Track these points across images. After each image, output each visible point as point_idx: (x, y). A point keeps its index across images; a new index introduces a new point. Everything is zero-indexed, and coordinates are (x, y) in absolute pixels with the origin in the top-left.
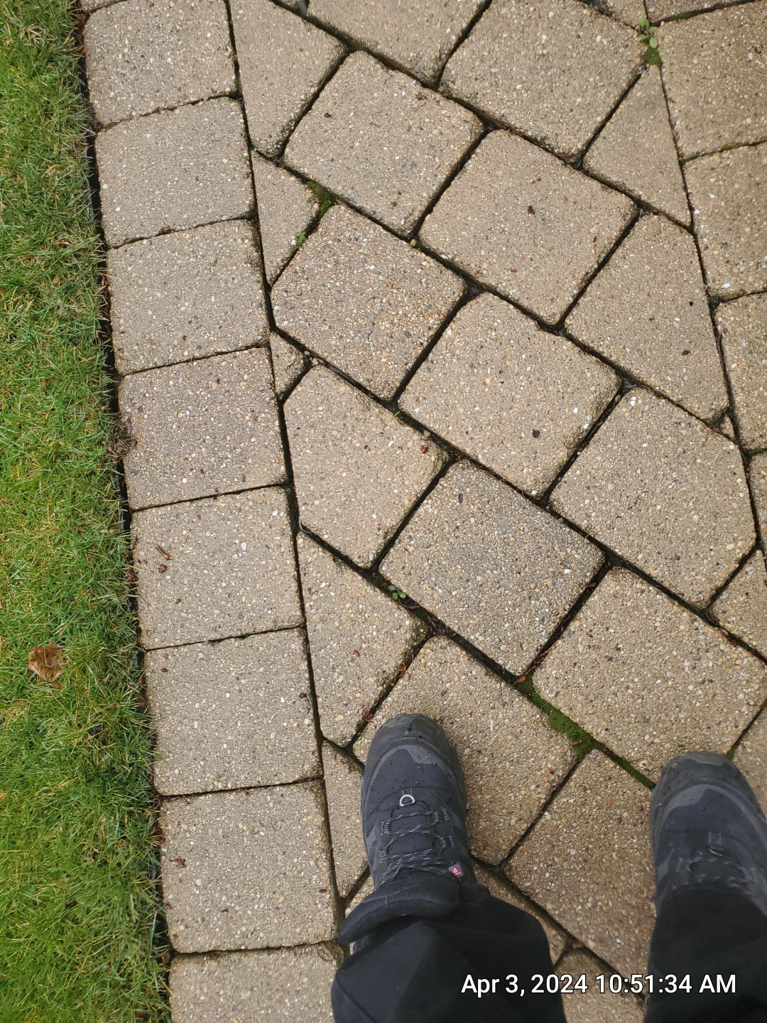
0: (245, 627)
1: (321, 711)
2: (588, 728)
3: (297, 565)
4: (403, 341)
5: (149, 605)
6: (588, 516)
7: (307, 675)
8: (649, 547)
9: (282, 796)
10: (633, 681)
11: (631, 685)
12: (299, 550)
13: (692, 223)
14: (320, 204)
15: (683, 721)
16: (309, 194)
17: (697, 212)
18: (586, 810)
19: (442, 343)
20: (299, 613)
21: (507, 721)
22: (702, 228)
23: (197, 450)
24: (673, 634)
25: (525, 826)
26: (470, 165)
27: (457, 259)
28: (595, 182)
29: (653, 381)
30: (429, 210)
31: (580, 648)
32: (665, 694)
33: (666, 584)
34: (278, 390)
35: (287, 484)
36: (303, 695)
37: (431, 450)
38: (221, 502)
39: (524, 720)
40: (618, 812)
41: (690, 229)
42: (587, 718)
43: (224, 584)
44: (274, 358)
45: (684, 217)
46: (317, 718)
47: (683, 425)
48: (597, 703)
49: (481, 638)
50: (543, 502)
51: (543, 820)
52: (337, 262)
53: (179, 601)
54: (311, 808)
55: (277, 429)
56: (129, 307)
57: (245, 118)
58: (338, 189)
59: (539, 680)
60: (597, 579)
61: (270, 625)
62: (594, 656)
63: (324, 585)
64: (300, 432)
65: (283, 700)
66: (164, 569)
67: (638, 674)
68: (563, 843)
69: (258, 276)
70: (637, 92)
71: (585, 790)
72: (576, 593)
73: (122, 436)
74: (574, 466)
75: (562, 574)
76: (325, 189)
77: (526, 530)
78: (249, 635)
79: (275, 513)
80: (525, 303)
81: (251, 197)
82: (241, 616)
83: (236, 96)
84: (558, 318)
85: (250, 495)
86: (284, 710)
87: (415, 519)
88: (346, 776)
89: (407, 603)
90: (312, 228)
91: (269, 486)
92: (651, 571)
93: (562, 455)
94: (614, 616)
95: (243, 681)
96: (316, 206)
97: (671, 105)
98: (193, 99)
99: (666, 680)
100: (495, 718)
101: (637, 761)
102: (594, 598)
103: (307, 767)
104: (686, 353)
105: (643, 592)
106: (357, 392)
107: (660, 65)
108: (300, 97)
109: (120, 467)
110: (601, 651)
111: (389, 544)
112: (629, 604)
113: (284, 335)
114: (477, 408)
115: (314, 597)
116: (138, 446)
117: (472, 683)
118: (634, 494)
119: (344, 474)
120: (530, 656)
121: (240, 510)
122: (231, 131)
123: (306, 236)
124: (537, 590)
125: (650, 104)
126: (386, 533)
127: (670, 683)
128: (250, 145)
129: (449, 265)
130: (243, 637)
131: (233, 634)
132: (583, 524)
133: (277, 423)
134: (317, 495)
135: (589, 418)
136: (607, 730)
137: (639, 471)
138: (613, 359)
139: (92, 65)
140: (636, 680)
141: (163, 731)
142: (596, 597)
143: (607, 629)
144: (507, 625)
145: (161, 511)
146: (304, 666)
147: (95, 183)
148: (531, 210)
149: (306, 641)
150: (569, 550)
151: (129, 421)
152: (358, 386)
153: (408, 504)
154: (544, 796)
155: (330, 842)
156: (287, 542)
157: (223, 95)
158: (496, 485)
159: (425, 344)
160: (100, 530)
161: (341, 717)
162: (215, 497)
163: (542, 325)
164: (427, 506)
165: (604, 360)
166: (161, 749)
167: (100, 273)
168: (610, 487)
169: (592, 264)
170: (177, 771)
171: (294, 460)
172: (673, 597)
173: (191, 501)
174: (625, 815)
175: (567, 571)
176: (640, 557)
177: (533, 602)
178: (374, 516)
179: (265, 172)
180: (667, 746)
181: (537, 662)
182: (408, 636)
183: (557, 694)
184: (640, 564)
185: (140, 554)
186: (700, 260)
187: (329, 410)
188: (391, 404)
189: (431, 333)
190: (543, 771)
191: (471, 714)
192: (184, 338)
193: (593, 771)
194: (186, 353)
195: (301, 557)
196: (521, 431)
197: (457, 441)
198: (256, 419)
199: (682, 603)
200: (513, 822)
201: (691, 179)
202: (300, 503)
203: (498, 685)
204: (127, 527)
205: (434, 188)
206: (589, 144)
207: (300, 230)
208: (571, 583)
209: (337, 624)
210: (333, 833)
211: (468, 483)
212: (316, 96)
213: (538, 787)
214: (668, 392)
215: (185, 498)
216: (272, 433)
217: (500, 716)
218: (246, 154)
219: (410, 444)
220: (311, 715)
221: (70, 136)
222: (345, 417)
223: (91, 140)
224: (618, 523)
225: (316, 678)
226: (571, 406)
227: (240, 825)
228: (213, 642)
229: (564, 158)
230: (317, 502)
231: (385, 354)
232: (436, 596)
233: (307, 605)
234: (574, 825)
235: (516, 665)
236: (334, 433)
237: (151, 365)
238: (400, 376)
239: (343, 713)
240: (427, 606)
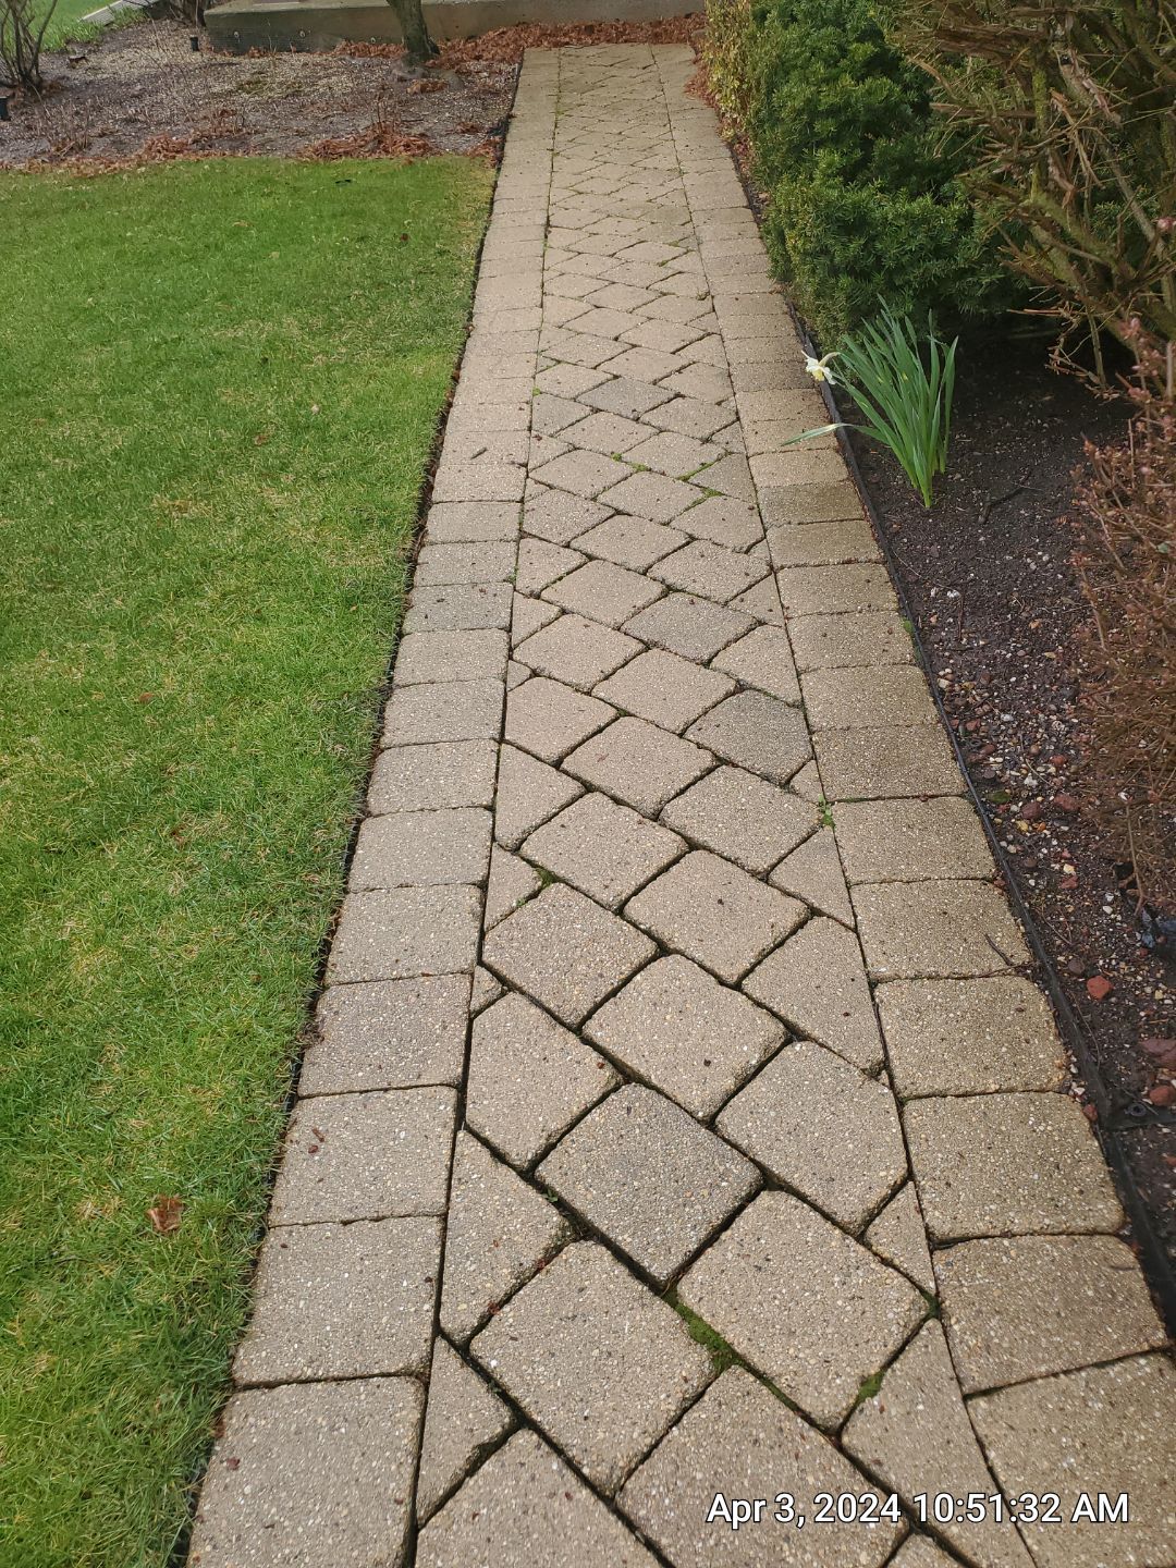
0: (384, 1210)
1: (444, 1298)
2: (729, 1337)
3: (452, 1156)
4: (597, 980)
5: (288, 1182)
6: (749, 1137)
7: (437, 1261)
8: (806, 1168)
9: (378, 1386)
10: (780, 1292)
11: (778, 1296)
12: (458, 1143)
13: (856, 926)
14: (543, 883)
15: (830, 1336)
16: (535, 874)
17: (859, 918)
18: (719, 1427)
19: (631, 985)
20: (443, 1200)
21: (644, 1323)
22: (862, 929)
23: (381, 1049)
24: (824, 1249)
25: (648, 1441)
26: (674, 869)
27: (653, 928)
28: (776, 890)
29: (816, 1033)
30: (635, 893)
31: (730, 1256)
32: (813, 1308)
33: (820, 1203)
34: (472, 1008)
35: (461, 1087)
36: (429, 1280)
37: (606, 1067)
38: (390, 1095)
39: (663, 1324)
40: (754, 1433)
41: (855, 930)
42: (730, 1327)
43: (372, 1168)
44: (475, 983)
45: (849, 921)
46: (438, 1305)
47: (842, 1070)
48: (742, 1311)
49: (629, 1240)
50: (710, 1123)
51: (669, 1436)
52: (549, 920)
53: (320, 1181)
54: (408, 1402)
55: (463, 1037)
56: (353, 935)
57: (494, 822)
58: (561, 873)
59: (683, 1287)
60: (751, 1197)
61: (410, 1209)
62: (743, 1264)
63: (475, 1176)
64: (484, 1043)
65: (405, 1284)
66: (314, 1150)
67: (786, 1284)
68: (690, 1465)
69: (477, 924)
70: (815, 839)
71: (720, 1404)
72: (732, 1205)
73: (314, 1032)
74: (740, 1094)
75: (719, 1186)
76: (549, 872)
77: (689, 1144)
78: (384, 1218)
79: (442, 1108)
80: (708, 964)
81: (486, 871)
82: (381, 1199)
83: (491, 808)
84: (735, 978)
85: (421, 1091)
86: (404, 1294)
87: (582, 1125)
88: (456, 1370)
89: (561, 1205)
90: (534, 896)
91: (441, 1085)
92: (806, 1190)
93: (730, 1083)
94: (766, 1228)
95: (367, 1263)
96: (540, 883)
97: (841, 850)
98: (454, 806)
99: (815, 1294)
100: (632, 1319)
101: (780, 1375)
102: (749, 1209)
103: (415, 1356)
104: (847, 1014)
105: (796, 1207)
106: (545, 1015)
107: (833, 826)
108: (542, 814)
109: (301, 1056)
110: (751, 1260)
111: (550, 1148)
112: (782, 1218)
113: (489, 968)
114: (656, 1037)
115: (463, 1187)
116: (325, 1042)
117: (612, 1282)
118: (794, 1122)
119: (519, 1080)
120: (676, 1260)
121: (408, 1103)
122: (481, 828)
123: (526, 902)
124: (693, 1198)
125: (824, 848)
126: (550, 1136)
127: (819, 1297)
128: (493, 839)
129: (647, 933)
130: (378, 1219)
131: (368, 1215)
132: (744, 1143)
133: (464, 1033)
134: (487, 1096)
135: (757, 1056)
136: (749, 1339)
137: (800, 1103)
138: (782, 1013)
139: (376, 778)
140: (784, 1291)
141: (263, 1308)
142: (750, 1210)
143: (759, 1239)
144: (657, 1229)
145: (328, 1099)
146: (437, 1251)
147: (352, 848)
148: (720, 902)
149: (445, 1229)
150: (728, 1165)
151: (323, 1021)
152: (548, 1011)
153: (576, 1110)
154: (674, 1408)
155: (420, 1447)
156: (448, 1133)
157: (481, 806)
158: (665, 1103)
159: (616, 984)
160: (265, 1102)
161: (465, 1306)
162: (386, 1090)
163: (721, 982)
164: (595, 1115)
165: (775, 1015)
166: (252, 1328)
167: (336, 908)
168: (773, 1114)
169: (768, 942)
170: (264, 1354)
171: (471, 1064)
172: (827, 1217)
173: (361, 1092)
174: (762, 1435)
175: (724, 1184)
176: (796, 1176)
177: (687, 1209)
178: (541, 1119)
179: (502, 857)
180: (812, 1362)
181: (684, 1268)
182: (553, 1232)
183: (701, 1299)
184: (795, 1183)
185: (295, 1135)
186: (862, 950)
187: (516, 1026)
188: (577, 1030)
189: (622, 977)
190: (676, 1380)
191: (607, 1313)
192: (397, 961)
193: (730, 1385)
194: (395, 973)
195: (458, 1149)
196: (693, 1060)
197: (632, 1061)
198: (445, 1028)
199: (835, 1223)
200: (635, 1435)
201: (855, 896)
202: (469, 1102)
203: (640, 1287)
204: (291, 1107)
205: (642, 880)
206: (774, 867)
207: (522, 896)
208: (727, 1195)
209: (481, 1214)
210: (426, 1437)
211: (639, 1099)
212: (556, 814)
213: (668, 1396)
214: (830, 1043)
215: (357, 1089)
216: (457, 1040)
217: (638, 1318)
218: (489, 844)
219: (587, 1060)
220: (433, 1302)
221: (343, 815)
222: (531, 1033)
223: (359, 822)
224: (777, 1144)
225: (446, 1264)
226: (741, 1045)
227: (320, 1420)
228: (345, 1223)
229: (754, 873)
230: (485, 1102)
231: (577, 988)
232: (589, 1196)
233: (453, 1194)
234: (705, 1444)
235: (660, 1269)
236: (517, 1045)
237: (359, 979)
238: (589, 1006)
239: (468, 1302)
240: (578, 1205)
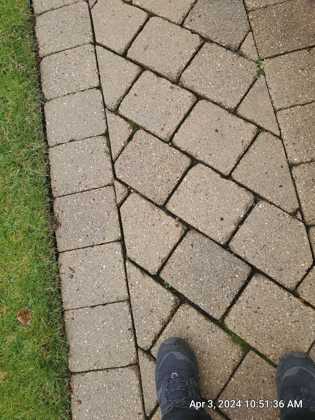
0: (105, 301)
1: (137, 336)
2: (248, 341)
3: (126, 274)
4: (167, 183)
5: (66, 291)
6: (245, 253)
7: (131, 321)
8: (270, 265)
9: (122, 372)
10: (266, 321)
11: (265, 323)
12: (127, 268)
13: (281, 135)
14: (133, 129)
15: (287, 338)
16: (129, 125)
17: (282, 131)
18: (249, 377)
19: (182, 183)
20: (127, 295)
21: (214, 339)
22: (285, 137)
23: (86, 227)
24: (281, 301)
25: (223, 384)
26: (192, 113)
27: (187, 151)
28: (242, 120)
29: (268, 198)
30: (176, 131)
31: (244, 308)
32: (279, 327)
33: (278, 281)
34: (118, 203)
35: (122, 240)
36: (130, 329)
37: (179, 226)
38: (95, 248)
39: (222, 338)
40: (262, 378)
41: (280, 137)
42: (248, 338)
43: (96, 283)
44: (116, 190)
45: (277, 133)
46: (135, 339)
47: (281, 215)
48: (251, 331)
49: (203, 304)
50: (226, 247)
51: (231, 382)
52: (140, 153)
53: (78, 290)
54: (134, 377)
55: (117, 218)
56: (58, 171)
57: (103, 96)
58: (140, 124)
59: (227, 321)
60: (249, 279)
61: (115, 300)
62: (249, 311)
63: (137, 282)
64: (126, 219)
65: (121, 331)
66: (72, 277)
67: (268, 318)
68: (240, 391)
69: (109, 158)
70: (256, 85)
71: (248, 368)
72: (241, 284)
73: (55, 222)
74: (238, 232)
75: (235, 277)
76: (135, 123)
77: (220, 259)
78: (107, 304)
79: (117, 253)
80: (215, 167)
81: (106, 127)
82: (103, 296)
84: (228, 173)
85: (107, 245)
86: (122, 335)
87: (174, 254)
88: (148, 363)
89: (172, 290)
90: (130, 139)
91: (114, 241)
92: (270, 275)
93: (233, 228)
94: (257, 294)
95: (105, 323)
96: (131, 130)
97: (270, 90)
98: (82, 89)
99: (279, 321)
100: (210, 337)
101: (269, 355)
102: (248, 287)
103: (132, 359)
104: (281, 186)
105: (268, 284)
106: (149, 203)
107: (265, 75)
108: (124, 88)
109: (54, 235)
110: (252, 309)
111: (164, 265)
112: (263, 289)
113: (120, 181)
114: (198, 209)
115: (133, 288)
116: (61, 226)
117: (199, 323)
118: (262, 244)
119: (145, 236)
120: (223, 311)
121: (103, 252)
122: (97, 101)
123: (128, 142)
124: (225, 284)
125: (262, 90)
126: (162, 260)
127: (281, 322)
128: (105, 106)
129: (185, 153)
130: (104, 305)
131: (100, 303)
132: (243, 256)
133: (117, 216)
134: (134, 245)
135: (243, 213)
136: (256, 342)
137: (264, 234)
138: (252, 189)
139: (43, 77)
140: (267, 321)
141: (72, 344)
142: (249, 286)
143: (254, 300)
144: (213, 299)
145: (71, 252)
146: (130, 317)
147: (44, 122)
148: (216, 131)
149: (130, 306)
150: (237, 267)
151: (58, 216)
152: (150, 200)
153: (171, 248)
154: (231, 371)
155: (142, 392)
156: (122, 264)
157: (95, 87)
158: (206, 240)
159: (176, 184)
160: (46, 261)
161: (146, 338)
162: (92, 246)
163: (223, 176)
164: (179, 249)
165: (248, 190)
166: (71, 352)
167: (46, 158)
168: (253, 241)
169: (241, 151)
170: (78, 362)
171: (124, 231)
172: (281, 286)
173: (83, 248)
174: (265, 379)
175: (237, 276)
176: (266, 269)
177: (224, 289)
178: (157, 253)
179: (111, 117)
180: (281, 349)
181: (226, 314)
182: (173, 304)
183: (235, 327)
184: (266, 272)
185: (62, 270)
186: (285, 149)
187: (138, 210)
188: (163, 207)
189: (178, 179)
190: (230, 360)
191: (199, 336)
192: (80, 183)
193: (251, 360)
194: (81, 189)
195: (127, 271)
196: (216, 218)
197: (190, 222)
198: (109, 214)
199: (284, 288)
200: (218, 382)
201: (278, 117)
202: (127, 248)
203: (210, 324)
204: (57, 259)
205: (178, 123)
206: (239, 105)
207: (125, 140)
208: (239, 280)
209: (143, 299)
210: (143, 388)
211: (195, 240)
212: (131, 87)
213: (228, 367)
214: (274, 202)
215: (80, 247)
216: (115, 220)
217: (212, 337)
218: (103, 110)
219: (171, 224)
220: (133, 337)
221: (35, 105)
222: (145, 213)
223: (43, 106)
224: (257, 255)
225: (135, 322)
226: (235, 208)
227: (104, 385)
228: (92, 307)
229: (229, 110)
230: (134, 248)
231: (160, 188)
232: (183, 287)
233: (130, 291)
234: (244, 383)
235: (217, 315)
236: (140, 219)
237: (67, 194)
238: (167, 197)
239: (146, 337)
240: (180, 291)
